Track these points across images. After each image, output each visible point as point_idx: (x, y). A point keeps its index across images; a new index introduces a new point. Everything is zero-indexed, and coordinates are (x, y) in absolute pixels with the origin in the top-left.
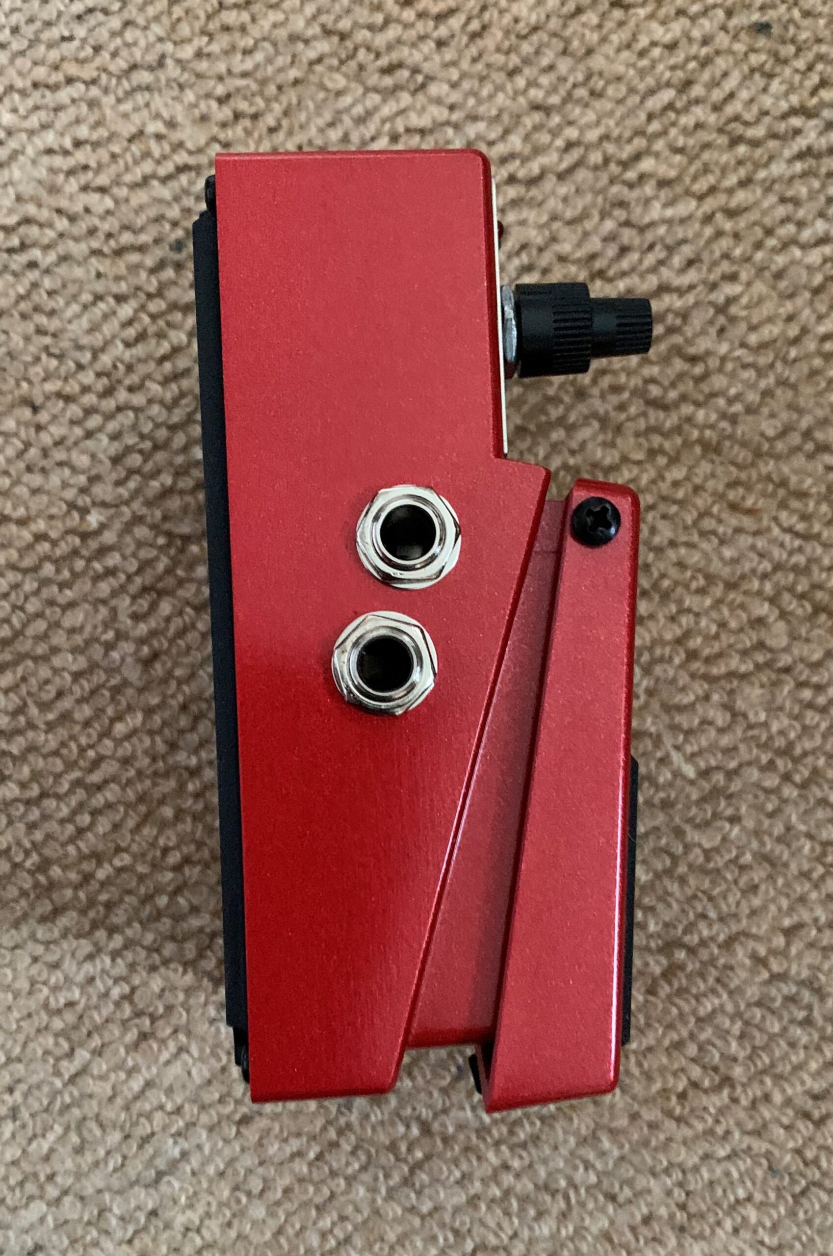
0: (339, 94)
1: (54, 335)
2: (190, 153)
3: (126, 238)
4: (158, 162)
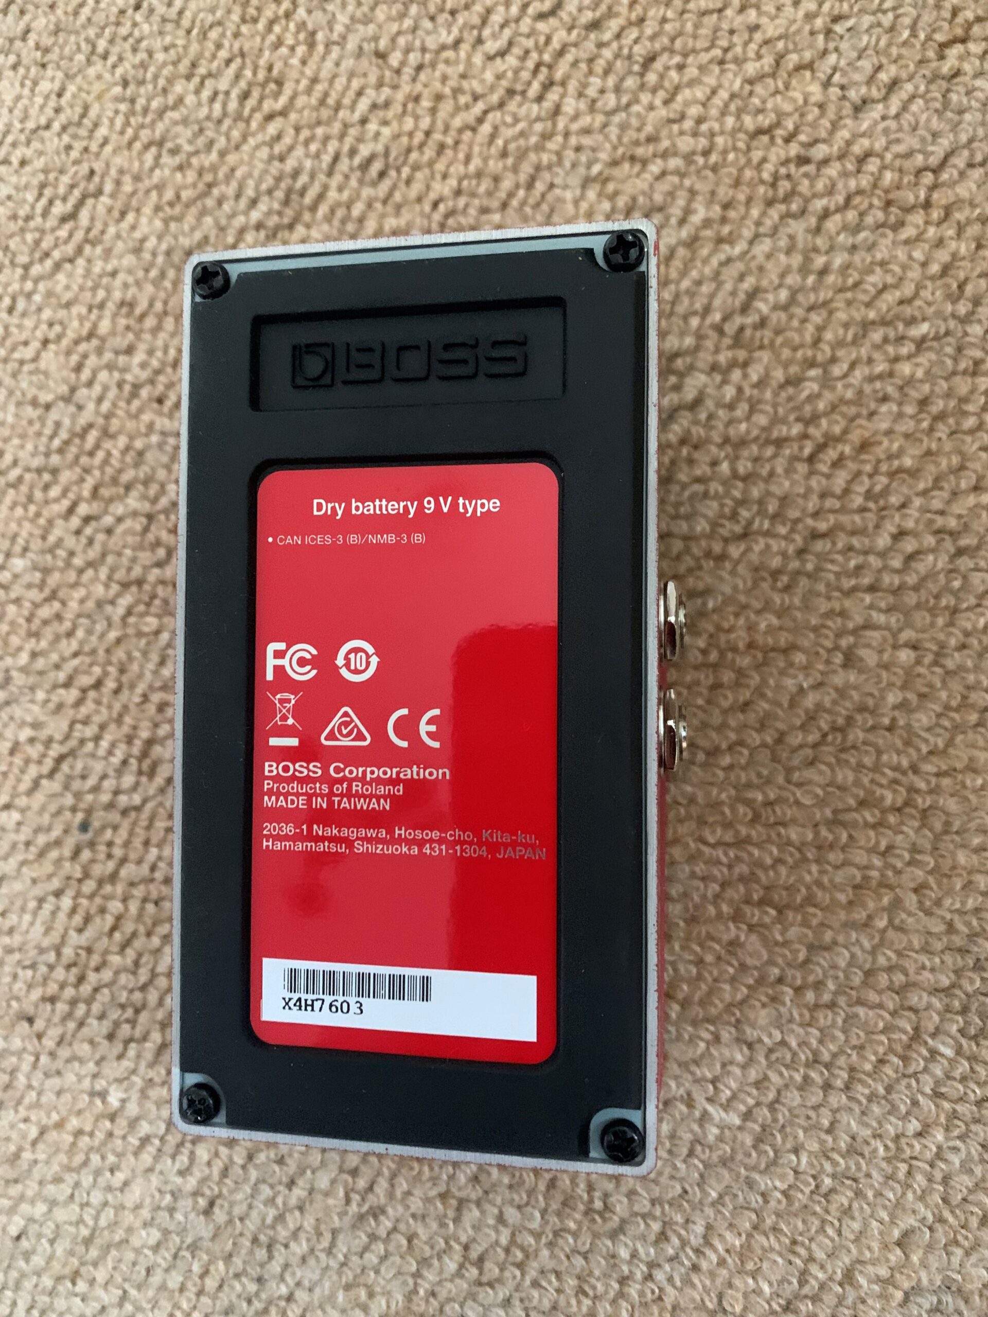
0: (157, 633)
1: (20, 950)
2: (61, 743)
3: (42, 840)
4: (39, 762)
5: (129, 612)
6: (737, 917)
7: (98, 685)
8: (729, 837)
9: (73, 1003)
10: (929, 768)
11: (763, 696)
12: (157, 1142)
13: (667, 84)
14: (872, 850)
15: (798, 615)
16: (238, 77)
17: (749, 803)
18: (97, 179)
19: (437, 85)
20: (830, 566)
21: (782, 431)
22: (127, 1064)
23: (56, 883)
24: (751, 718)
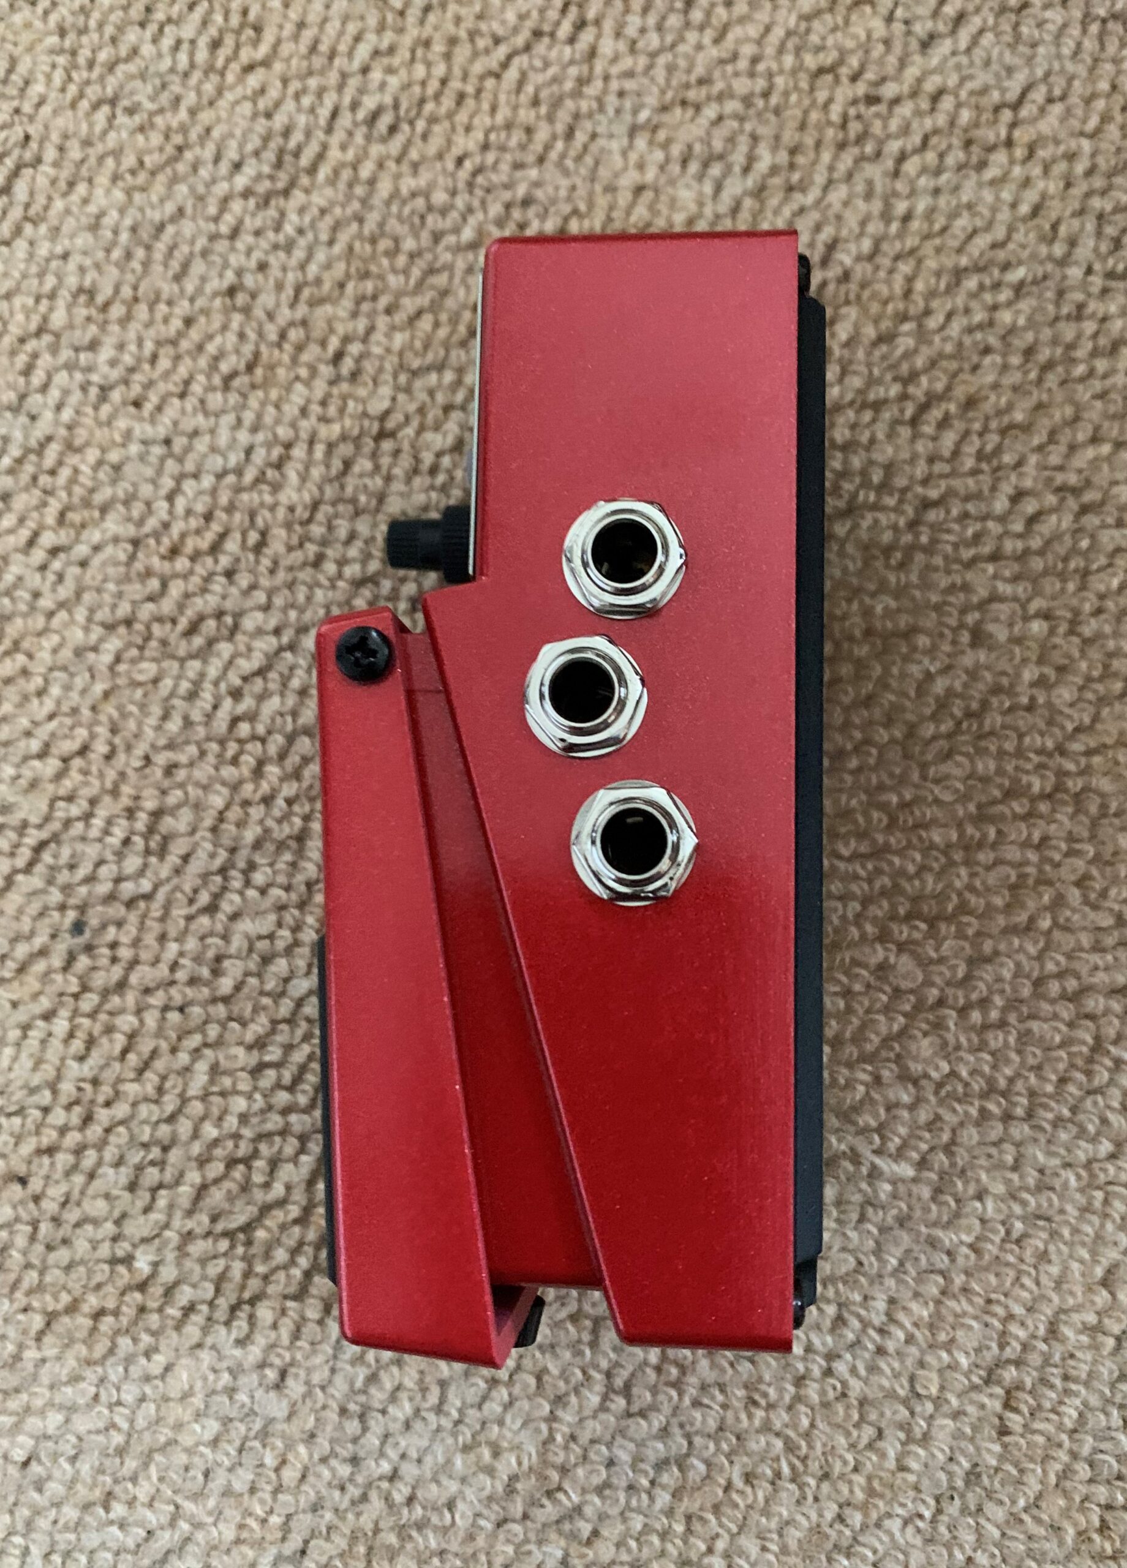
5: (118, 659)
6: (883, 937)
7: (83, 751)
8: (864, 848)
9: (79, 1151)
10: (1077, 747)
11: (886, 687)
12: (204, 1308)
13: (714, 21)
14: (1026, 844)
15: (917, 594)
16: (205, 23)
17: (884, 807)
18: (34, 145)
19: (450, 28)
20: (947, 537)
21: (877, 393)
22: (157, 1216)
23: (45, 1003)
24: (877, 713)
